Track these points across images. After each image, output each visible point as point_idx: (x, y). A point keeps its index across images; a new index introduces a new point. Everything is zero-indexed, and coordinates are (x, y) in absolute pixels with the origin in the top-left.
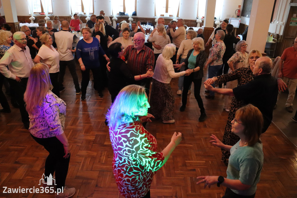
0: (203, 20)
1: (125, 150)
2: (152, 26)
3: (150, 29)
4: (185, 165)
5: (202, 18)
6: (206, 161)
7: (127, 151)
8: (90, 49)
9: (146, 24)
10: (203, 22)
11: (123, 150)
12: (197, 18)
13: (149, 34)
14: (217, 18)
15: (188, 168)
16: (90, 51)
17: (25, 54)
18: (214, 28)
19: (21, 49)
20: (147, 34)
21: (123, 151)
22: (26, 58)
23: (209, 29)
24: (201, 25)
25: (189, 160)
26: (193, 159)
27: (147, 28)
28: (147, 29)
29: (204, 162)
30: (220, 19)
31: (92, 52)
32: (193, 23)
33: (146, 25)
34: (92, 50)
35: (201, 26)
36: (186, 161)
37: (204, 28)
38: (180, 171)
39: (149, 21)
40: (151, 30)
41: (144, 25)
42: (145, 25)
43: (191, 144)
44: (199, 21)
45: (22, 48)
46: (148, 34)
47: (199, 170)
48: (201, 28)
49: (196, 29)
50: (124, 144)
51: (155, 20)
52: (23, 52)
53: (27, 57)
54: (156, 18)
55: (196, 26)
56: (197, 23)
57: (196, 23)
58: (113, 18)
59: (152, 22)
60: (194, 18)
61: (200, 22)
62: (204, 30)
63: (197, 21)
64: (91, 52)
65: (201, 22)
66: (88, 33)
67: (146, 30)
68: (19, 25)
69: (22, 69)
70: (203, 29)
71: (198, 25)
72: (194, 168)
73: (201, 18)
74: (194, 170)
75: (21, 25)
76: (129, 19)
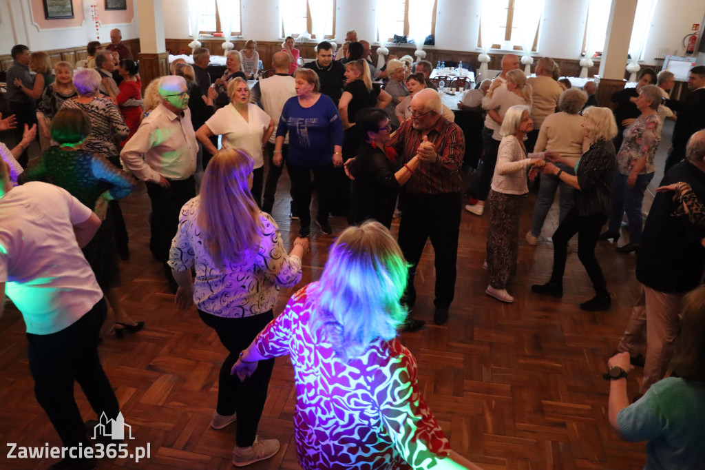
0: (596, 60)
1: (355, 396)
2: (470, 70)
3: (466, 78)
4: (540, 410)
5: (595, 56)
6: (592, 406)
7: (360, 396)
8: (300, 121)
9: (456, 65)
10: (597, 65)
11: (347, 395)
12: (583, 56)
13: (464, 90)
14: (632, 56)
15: (547, 418)
16: (299, 125)
17: (183, 126)
18: (624, 80)
19: (176, 116)
20: (458, 90)
21: (349, 399)
22: (185, 136)
23: (612, 83)
24: (593, 71)
25: (552, 400)
26: (561, 397)
27: (458, 75)
28: (458, 78)
29: (588, 407)
30: (642, 59)
31: (304, 128)
32: (573, 68)
33: (457, 69)
34: (304, 124)
35: (591, 75)
36: (543, 402)
37: (601, 79)
38: (528, 425)
39: (464, 59)
40: (468, 80)
41: (450, 69)
42: (453, 68)
43: (556, 361)
44: (588, 61)
45: (177, 114)
46: (461, 89)
47: (574, 425)
48: (592, 80)
49: (578, 82)
50: (353, 383)
51: (477, 56)
52: (179, 123)
53: (185, 133)
54: (479, 53)
55: (577, 75)
56: (581, 68)
57: (578, 68)
58: (379, 49)
59: (472, 61)
60: (573, 55)
61: (588, 65)
62: (600, 84)
63: (581, 64)
64: (300, 128)
65: (591, 64)
66: (302, 84)
67: (456, 79)
68: (167, 59)
69: (175, 162)
70: (598, 82)
71: (585, 71)
72: (563, 421)
73: (592, 56)
74: (563, 425)
75: (172, 58)
76: (417, 53)
